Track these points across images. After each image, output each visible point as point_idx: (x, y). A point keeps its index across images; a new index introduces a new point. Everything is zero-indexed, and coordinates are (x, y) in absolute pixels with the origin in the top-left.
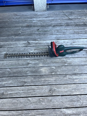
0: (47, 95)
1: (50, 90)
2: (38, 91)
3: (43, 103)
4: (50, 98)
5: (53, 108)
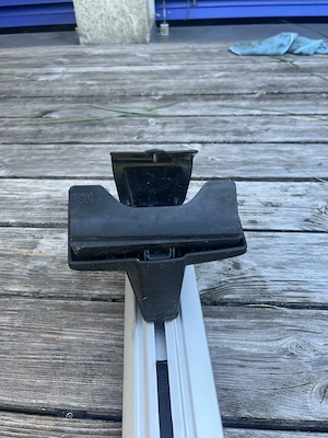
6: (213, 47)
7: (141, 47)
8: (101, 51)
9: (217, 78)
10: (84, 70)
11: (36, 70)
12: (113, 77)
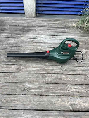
0: (13, 72)
1: (18, 69)
2: (6, 68)
3: (8, 78)
4: (16, 74)
5: (16, 82)
6: (45, 19)
7: (34, 18)
8: (29, 19)
9: (45, 24)
10: (27, 22)
11: (20, 22)
12: (31, 24)
